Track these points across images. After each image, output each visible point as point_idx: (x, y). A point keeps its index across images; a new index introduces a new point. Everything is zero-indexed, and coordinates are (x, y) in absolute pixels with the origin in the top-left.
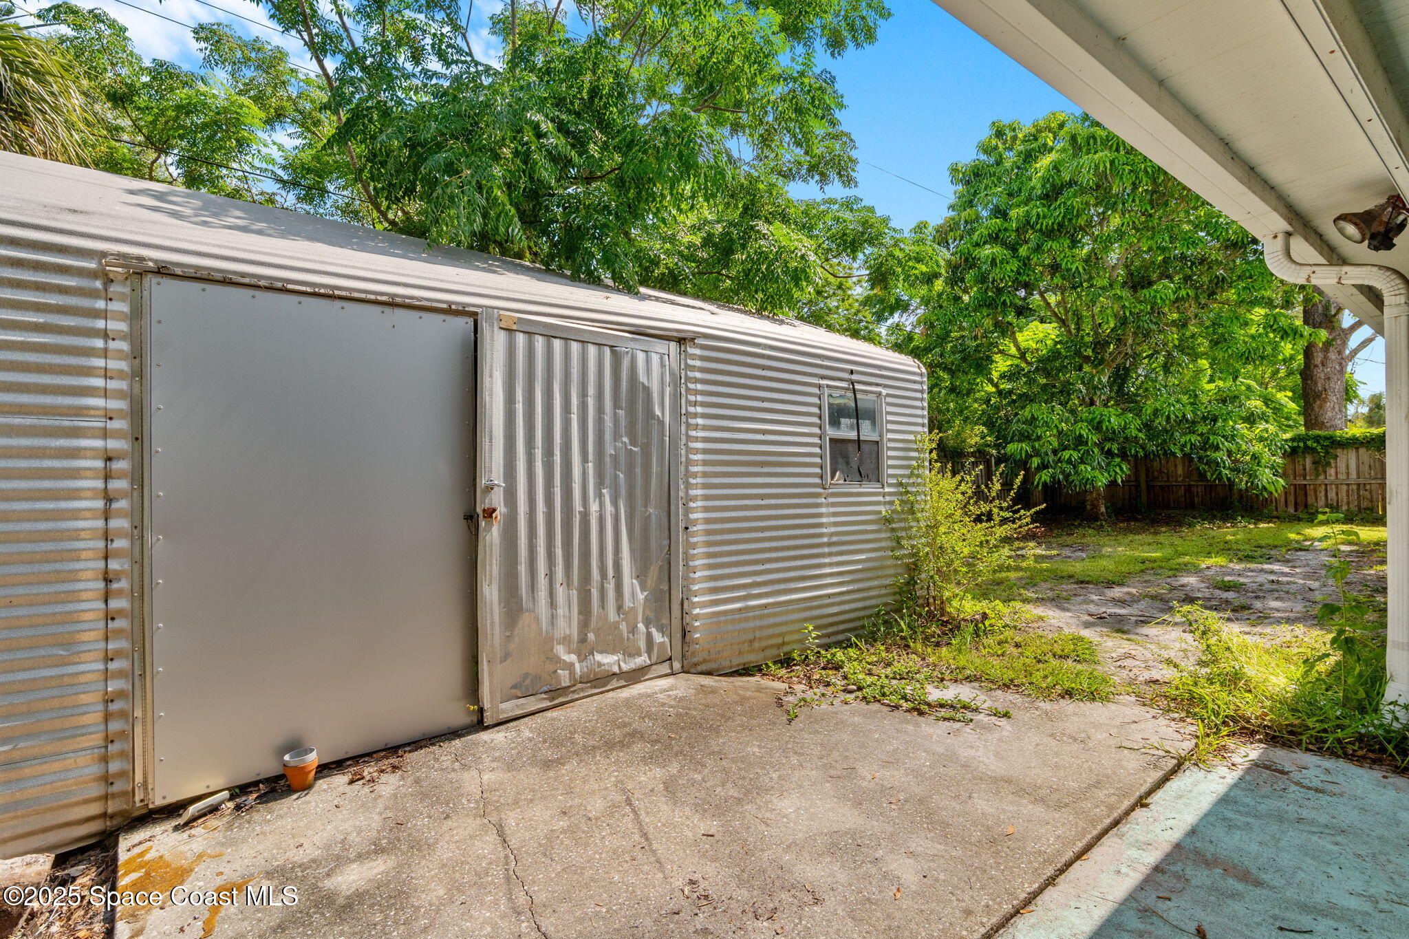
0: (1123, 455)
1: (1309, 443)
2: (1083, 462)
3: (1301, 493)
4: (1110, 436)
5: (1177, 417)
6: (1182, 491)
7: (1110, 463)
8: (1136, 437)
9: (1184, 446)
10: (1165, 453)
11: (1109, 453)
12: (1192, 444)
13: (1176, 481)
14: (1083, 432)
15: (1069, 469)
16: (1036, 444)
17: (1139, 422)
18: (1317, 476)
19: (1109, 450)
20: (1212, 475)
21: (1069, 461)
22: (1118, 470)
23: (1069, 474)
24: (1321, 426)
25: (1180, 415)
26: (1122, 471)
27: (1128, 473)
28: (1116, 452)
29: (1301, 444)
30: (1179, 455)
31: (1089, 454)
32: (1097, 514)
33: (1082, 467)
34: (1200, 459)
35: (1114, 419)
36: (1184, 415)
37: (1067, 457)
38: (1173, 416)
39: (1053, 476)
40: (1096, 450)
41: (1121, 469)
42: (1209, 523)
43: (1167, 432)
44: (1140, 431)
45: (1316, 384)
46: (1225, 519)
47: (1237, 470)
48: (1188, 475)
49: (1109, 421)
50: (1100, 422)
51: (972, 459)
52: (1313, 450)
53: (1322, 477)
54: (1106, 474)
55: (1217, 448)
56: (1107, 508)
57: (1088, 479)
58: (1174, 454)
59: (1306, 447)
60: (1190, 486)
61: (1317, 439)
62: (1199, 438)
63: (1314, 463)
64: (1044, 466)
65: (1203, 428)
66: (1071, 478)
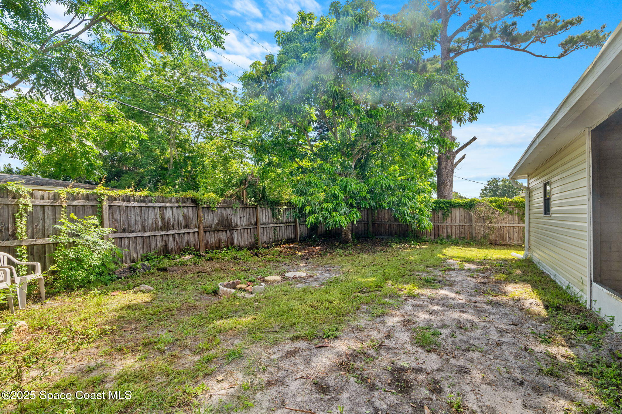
0: (359, 207)
1: (441, 205)
2: (335, 210)
3: (437, 229)
4: (351, 195)
5: (386, 186)
6: (387, 227)
7: (351, 211)
8: (366, 196)
9: (389, 203)
10: (380, 208)
11: (351, 206)
12: (393, 202)
13: (385, 222)
14: (336, 192)
15: (327, 214)
16: (310, 198)
17: (367, 188)
18: (444, 221)
19: (351, 204)
20: (402, 220)
21: (327, 210)
22: (355, 216)
23: (326, 218)
24: (444, 197)
25: (388, 185)
26: (357, 216)
27: (360, 217)
28: (355, 205)
29: (438, 205)
30: (387, 208)
31: (339, 206)
32: (347, 239)
33: (334, 213)
34: (397, 210)
35: (353, 184)
36: (390, 185)
37: (326, 207)
38: (384, 185)
39: (317, 219)
40: (343, 203)
41: (357, 215)
42: (399, 244)
43: (381, 195)
44: (367, 193)
45: (442, 177)
46: (406, 242)
47: (413, 218)
48: (390, 219)
49: (351, 186)
50: (346, 187)
51: (286, 207)
52: (442, 208)
53: (445, 222)
54: (347, 218)
55: (405, 205)
56: (352, 236)
57: (337, 221)
58: (384, 208)
59: (440, 207)
60: (390, 224)
61: (444, 203)
62: (397, 199)
63: (443, 215)
64: (312, 213)
65: (398, 193)
66: (328, 220)
